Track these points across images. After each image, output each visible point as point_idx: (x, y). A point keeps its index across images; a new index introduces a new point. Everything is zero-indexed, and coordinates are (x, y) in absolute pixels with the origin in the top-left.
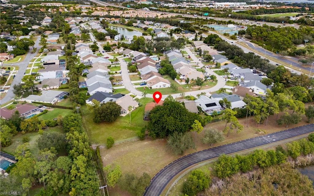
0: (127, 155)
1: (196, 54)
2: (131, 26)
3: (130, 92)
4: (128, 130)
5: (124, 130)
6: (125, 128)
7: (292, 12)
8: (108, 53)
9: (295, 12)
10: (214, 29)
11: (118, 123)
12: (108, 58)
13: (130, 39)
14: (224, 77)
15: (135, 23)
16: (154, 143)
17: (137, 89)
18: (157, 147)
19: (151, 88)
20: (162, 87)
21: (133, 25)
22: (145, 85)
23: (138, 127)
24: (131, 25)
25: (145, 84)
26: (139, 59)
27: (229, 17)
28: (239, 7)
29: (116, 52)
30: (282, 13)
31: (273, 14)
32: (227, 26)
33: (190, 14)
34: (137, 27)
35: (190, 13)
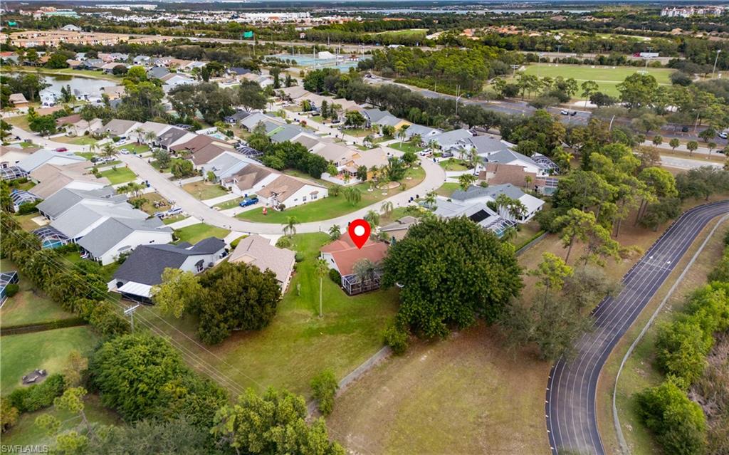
0: (405, 413)
1: (311, 116)
2: (64, 68)
3: (230, 231)
4: (328, 336)
5: (315, 340)
6: (313, 333)
7: (411, 28)
8: (51, 137)
9: (417, 27)
10: (296, 63)
11: (279, 325)
12: (66, 150)
13: (92, 96)
14: (424, 155)
15: (71, 60)
16: (444, 352)
17: (240, 217)
18: (458, 359)
19: (282, 207)
20: (309, 200)
21: (68, 66)
22: (254, 203)
23: (352, 321)
24: (63, 65)
25: (254, 200)
26: (173, 142)
27: (302, 39)
28: (303, 22)
29: (81, 133)
30: (394, 30)
31: (380, 31)
32: (317, 57)
33: (203, 37)
34: (83, 70)
35: (204, 35)
